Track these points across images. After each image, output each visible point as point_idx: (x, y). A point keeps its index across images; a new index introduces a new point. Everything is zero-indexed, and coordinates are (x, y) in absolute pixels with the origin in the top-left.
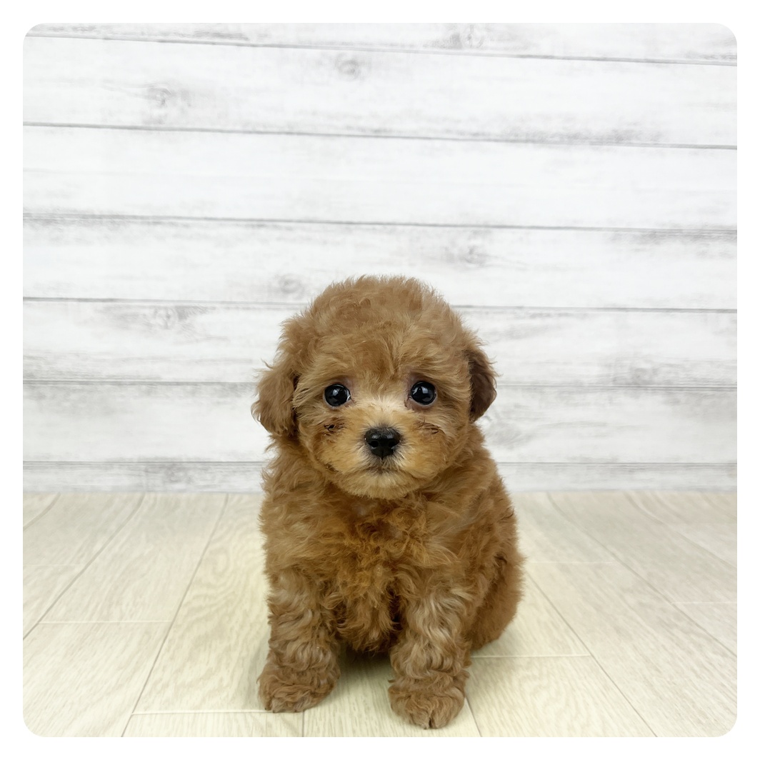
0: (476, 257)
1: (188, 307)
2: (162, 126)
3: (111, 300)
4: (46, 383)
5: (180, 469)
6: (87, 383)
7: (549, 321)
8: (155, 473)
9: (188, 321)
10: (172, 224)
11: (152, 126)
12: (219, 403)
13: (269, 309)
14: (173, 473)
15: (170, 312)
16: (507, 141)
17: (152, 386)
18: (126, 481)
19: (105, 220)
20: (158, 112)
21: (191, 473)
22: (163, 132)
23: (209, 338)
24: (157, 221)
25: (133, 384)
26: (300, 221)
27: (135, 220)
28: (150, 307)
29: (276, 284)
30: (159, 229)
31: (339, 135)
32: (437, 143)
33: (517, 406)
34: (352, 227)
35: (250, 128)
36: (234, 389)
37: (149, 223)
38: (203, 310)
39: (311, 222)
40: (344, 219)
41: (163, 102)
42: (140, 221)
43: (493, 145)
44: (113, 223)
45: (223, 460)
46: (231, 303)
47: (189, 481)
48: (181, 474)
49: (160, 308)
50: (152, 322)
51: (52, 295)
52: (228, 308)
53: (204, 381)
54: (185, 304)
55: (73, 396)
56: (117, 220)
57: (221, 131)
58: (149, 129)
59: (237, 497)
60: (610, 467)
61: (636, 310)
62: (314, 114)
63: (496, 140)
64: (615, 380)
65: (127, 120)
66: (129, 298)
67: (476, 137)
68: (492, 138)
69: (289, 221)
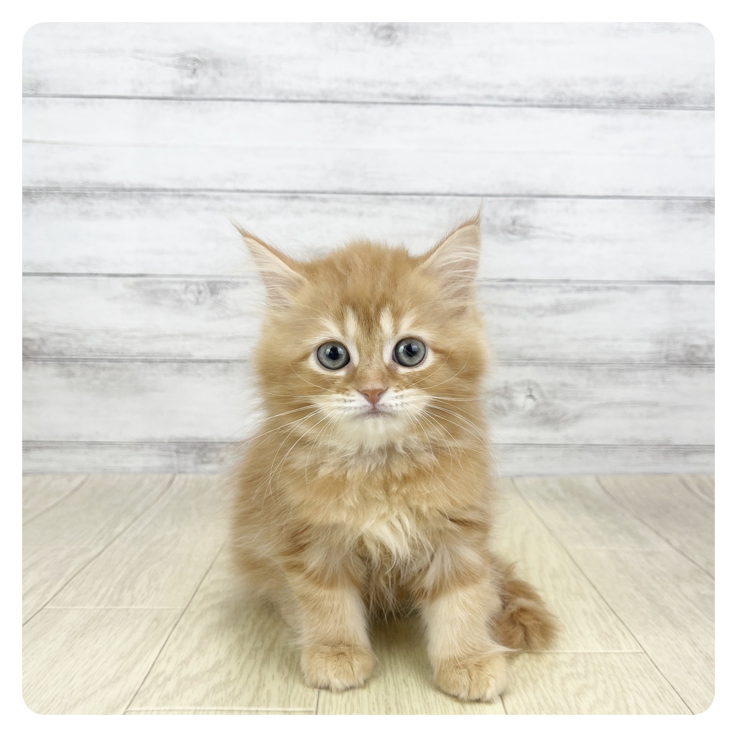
1: (220, 282)
2: (193, 96)
3: (142, 275)
4: (76, 360)
5: (211, 450)
6: (117, 361)
7: (597, 295)
8: (186, 453)
9: (219, 297)
10: (203, 196)
11: (183, 96)
14: (205, 454)
15: (201, 288)
16: (551, 106)
17: (183, 363)
19: (135, 193)
20: (188, 82)
21: (222, 454)
22: (193, 103)
23: (241, 314)
24: (188, 193)
25: (164, 361)
26: (335, 193)
27: (165, 193)
28: (181, 283)
30: (189, 201)
31: (375, 103)
32: (478, 110)
34: (389, 197)
35: (283, 97)
37: (180, 196)
38: (236, 285)
39: (346, 192)
41: (195, 71)
42: (171, 193)
43: (535, 111)
44: (143, 196)
47: (221, 461)
48: (213, 455)
49: (191, 283)
50: (183, 297)
51: (82, 270)
53: (236, 359)
54: (218, 279)
55: (103, 374)
56: (147, 193)
57: (253, 100)
58: (181, 99)
60: (663, 449)
61: (689, 282)
62: (349, 81)
63: (539, 106)
64: (667, 357)
65: (157, 91)
66: (159, 273)
67: (518, 102)
68: (535, 103)
69: (324, 193)
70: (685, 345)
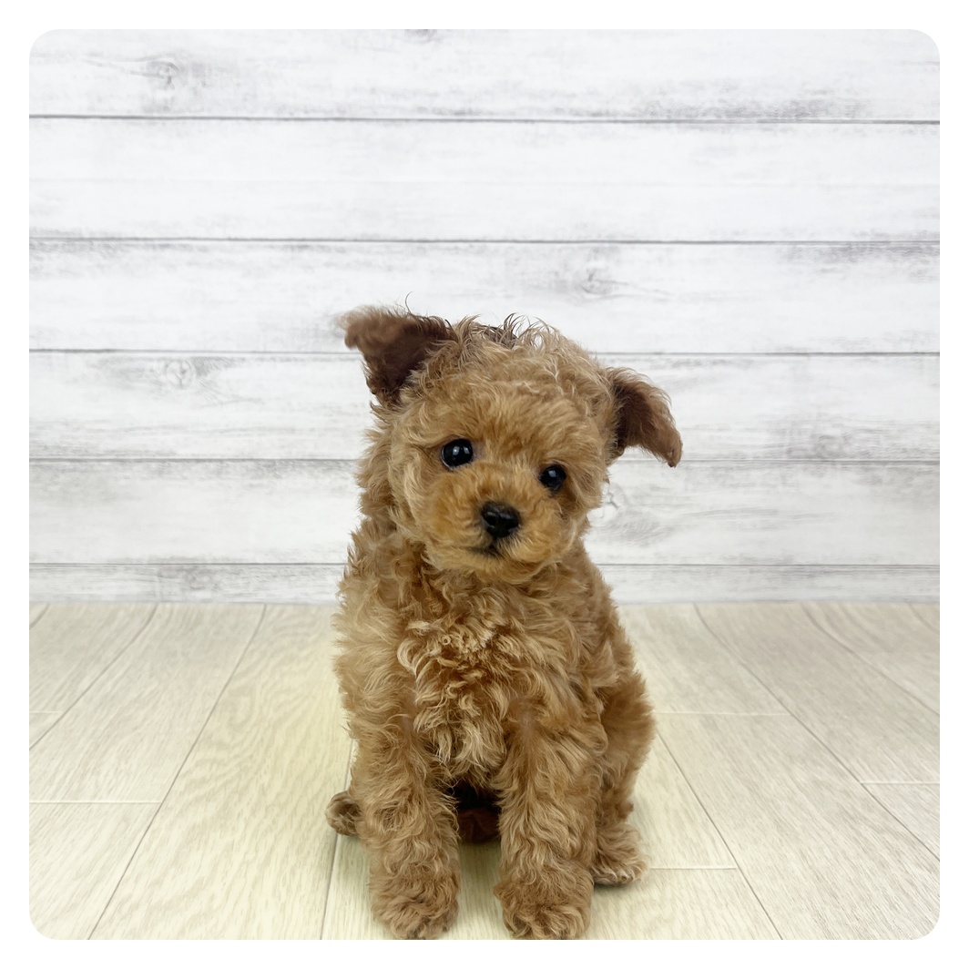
0: (597, 284)
1: (210, 358)
2: (168, 115)
3: (108, 351)
5: (202, 573)
6: (79, 461)
7: (700, 371)
8: (170, 577)
9: (209, 378)
10: (185, 247)
11: (155, 115)
12: (251, 486)
13: (315, 360)
14: (194, 578)
15: (185, 366)
16: (640, 122)
17: (164, 463)
18: (134, 587)
19: (96, 243)
20: (162, 95)
21: (217, 578)
22: (169, 123)
23: (237, 399)
24: (165, 244)
25: (139, 461)
26: (356, 240)
27: (134, 243)
28: (159, 360)
29: (325, 326)
30: (167, 254)
31: (407, 120)
32: (543, 128)
33: (654, 488)
34: (426, 245)
35: (287, 116)
36: (273, 467)
37: (154, 247)
38: (229, 363)
39: (371, 240)
40: (416, 237)
41: (170, 79)
42: (142, 243)
44: (108, 247)
45: (259, 560)
46: (265, 352)
47: (216, 587)
48: (205, 579)
49: (172, 360)
50: (162, 378)
52: (262, 360)
53: (232, 457)
54: (207, 355)
55: (63, 478)
56: (112, 243)
57: (247, 119)
58: (152, 118)
59: (278, 609)
60: (782, 569)
61: (820, 354)
62: (373, 91)
63: (625, 122)
64: (789, 451)
65: (120, 108)
66: (131, 348)
67: (597, 117)
68: (619, 118)
69: (342, 240)
70: (813, 436)
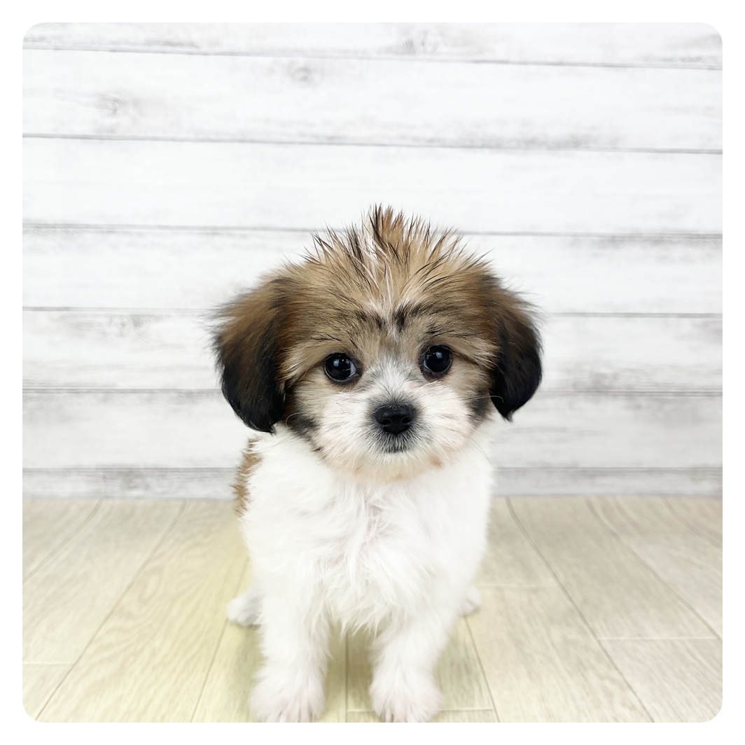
1: (143, 315)
2: (114, 135)
3: (67, 309)
5: (137, 476)
6: (43, 391)
8: (113, 479)
9: (142, 329)
10: (126, 233)
11: (105, 135)
12: (175, 410)
14: (131, 480)
15: (125, 320)
16: (462, 147)
17: (108, 393)
18: (83, 487)
19: (58, 229)
20: (110, 121)
21: (149, 480)
22: (115, 141)
23: (164, 346)
24: (110, 230)
25: (89, 392)
26: (254, 229)
27: (89, 229)
28: (105, 316)
30: (112, 237)
31: (292, 143)
32: (392, 150)
37: (103, 232)
38: (158, 318)
39: (265, 229)
41: (115, 111)
42: (94, 230)
43: (448, 150)
44: (67, 232)
45: (180, 466)
47: (147, 487)
48: (138, 481)
49: (115, 316)
50: (108, 330)
53: (160, 388)
54: (141, 313)
56: (70, 229)
57: (173, 140)
58: (102, 139)
59: (194, 503)
60: (571, 471)
61: (595, 315)
62: (267, 121)
63: (451, 147)
64: (574, 385)
65: (78, 130)
66: (84, 307)
67: (431, 142)
68: (448, 144)
69: (244, 228)
70: (591, 374)
